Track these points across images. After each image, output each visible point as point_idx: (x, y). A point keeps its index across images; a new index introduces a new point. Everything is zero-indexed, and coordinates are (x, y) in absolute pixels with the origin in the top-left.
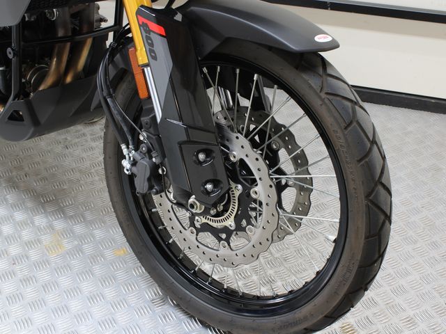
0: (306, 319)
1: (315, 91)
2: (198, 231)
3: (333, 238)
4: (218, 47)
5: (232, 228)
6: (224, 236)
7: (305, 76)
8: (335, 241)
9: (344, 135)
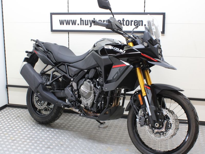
0: (183, 150)
1: (182, 98)
2: (155, 134)
3: (187, 131)
4: (160, 92)
5: (164, 131)
6: (162, 134)
7: (179, 96)
8: (187, 132)
9: (189, 106)
